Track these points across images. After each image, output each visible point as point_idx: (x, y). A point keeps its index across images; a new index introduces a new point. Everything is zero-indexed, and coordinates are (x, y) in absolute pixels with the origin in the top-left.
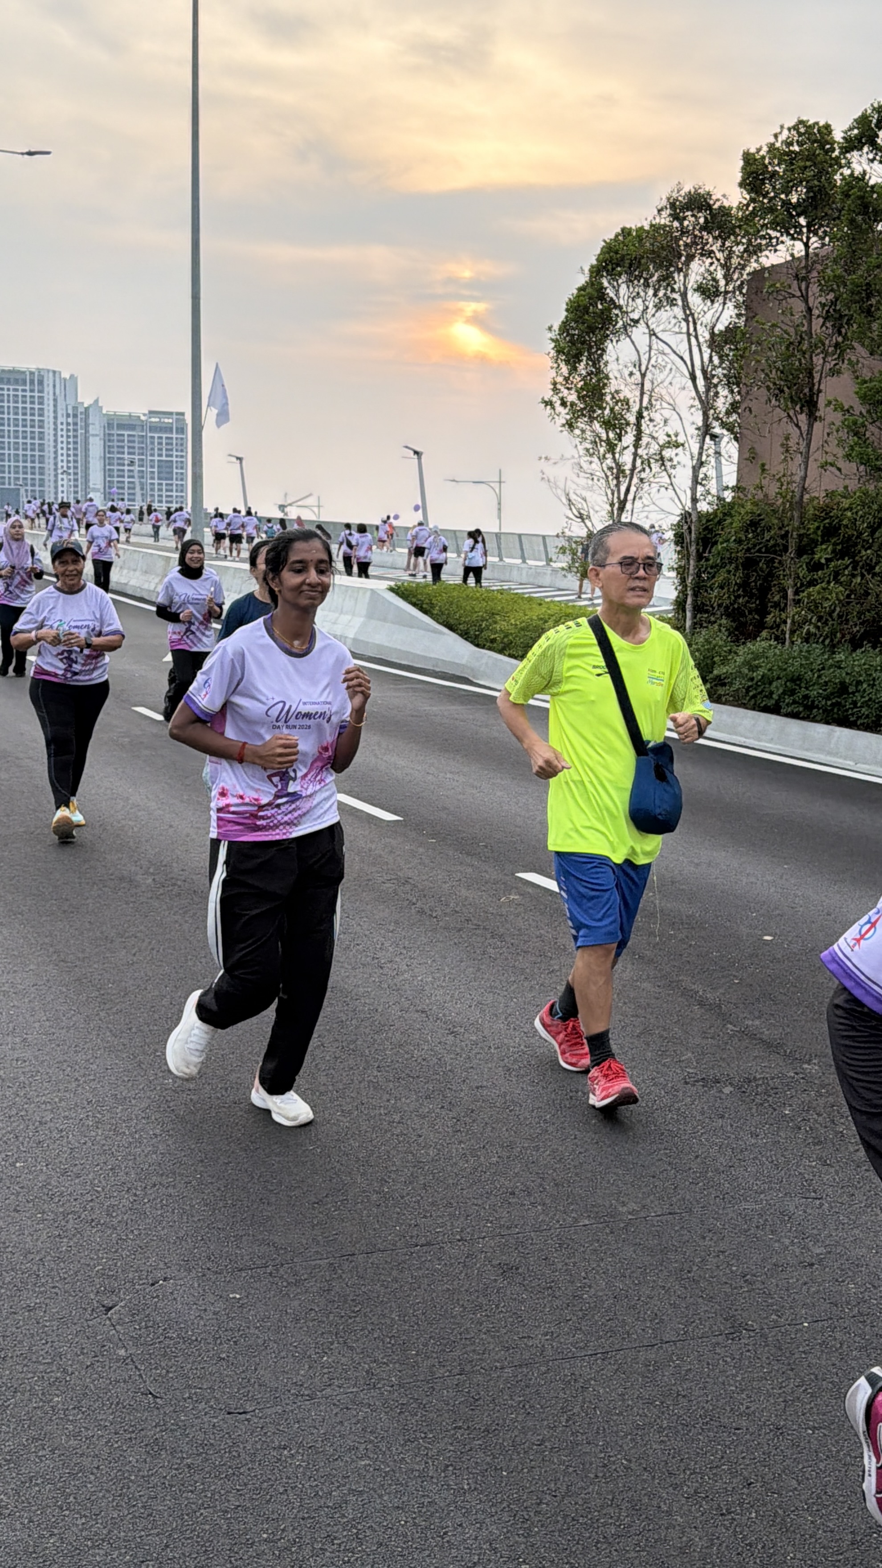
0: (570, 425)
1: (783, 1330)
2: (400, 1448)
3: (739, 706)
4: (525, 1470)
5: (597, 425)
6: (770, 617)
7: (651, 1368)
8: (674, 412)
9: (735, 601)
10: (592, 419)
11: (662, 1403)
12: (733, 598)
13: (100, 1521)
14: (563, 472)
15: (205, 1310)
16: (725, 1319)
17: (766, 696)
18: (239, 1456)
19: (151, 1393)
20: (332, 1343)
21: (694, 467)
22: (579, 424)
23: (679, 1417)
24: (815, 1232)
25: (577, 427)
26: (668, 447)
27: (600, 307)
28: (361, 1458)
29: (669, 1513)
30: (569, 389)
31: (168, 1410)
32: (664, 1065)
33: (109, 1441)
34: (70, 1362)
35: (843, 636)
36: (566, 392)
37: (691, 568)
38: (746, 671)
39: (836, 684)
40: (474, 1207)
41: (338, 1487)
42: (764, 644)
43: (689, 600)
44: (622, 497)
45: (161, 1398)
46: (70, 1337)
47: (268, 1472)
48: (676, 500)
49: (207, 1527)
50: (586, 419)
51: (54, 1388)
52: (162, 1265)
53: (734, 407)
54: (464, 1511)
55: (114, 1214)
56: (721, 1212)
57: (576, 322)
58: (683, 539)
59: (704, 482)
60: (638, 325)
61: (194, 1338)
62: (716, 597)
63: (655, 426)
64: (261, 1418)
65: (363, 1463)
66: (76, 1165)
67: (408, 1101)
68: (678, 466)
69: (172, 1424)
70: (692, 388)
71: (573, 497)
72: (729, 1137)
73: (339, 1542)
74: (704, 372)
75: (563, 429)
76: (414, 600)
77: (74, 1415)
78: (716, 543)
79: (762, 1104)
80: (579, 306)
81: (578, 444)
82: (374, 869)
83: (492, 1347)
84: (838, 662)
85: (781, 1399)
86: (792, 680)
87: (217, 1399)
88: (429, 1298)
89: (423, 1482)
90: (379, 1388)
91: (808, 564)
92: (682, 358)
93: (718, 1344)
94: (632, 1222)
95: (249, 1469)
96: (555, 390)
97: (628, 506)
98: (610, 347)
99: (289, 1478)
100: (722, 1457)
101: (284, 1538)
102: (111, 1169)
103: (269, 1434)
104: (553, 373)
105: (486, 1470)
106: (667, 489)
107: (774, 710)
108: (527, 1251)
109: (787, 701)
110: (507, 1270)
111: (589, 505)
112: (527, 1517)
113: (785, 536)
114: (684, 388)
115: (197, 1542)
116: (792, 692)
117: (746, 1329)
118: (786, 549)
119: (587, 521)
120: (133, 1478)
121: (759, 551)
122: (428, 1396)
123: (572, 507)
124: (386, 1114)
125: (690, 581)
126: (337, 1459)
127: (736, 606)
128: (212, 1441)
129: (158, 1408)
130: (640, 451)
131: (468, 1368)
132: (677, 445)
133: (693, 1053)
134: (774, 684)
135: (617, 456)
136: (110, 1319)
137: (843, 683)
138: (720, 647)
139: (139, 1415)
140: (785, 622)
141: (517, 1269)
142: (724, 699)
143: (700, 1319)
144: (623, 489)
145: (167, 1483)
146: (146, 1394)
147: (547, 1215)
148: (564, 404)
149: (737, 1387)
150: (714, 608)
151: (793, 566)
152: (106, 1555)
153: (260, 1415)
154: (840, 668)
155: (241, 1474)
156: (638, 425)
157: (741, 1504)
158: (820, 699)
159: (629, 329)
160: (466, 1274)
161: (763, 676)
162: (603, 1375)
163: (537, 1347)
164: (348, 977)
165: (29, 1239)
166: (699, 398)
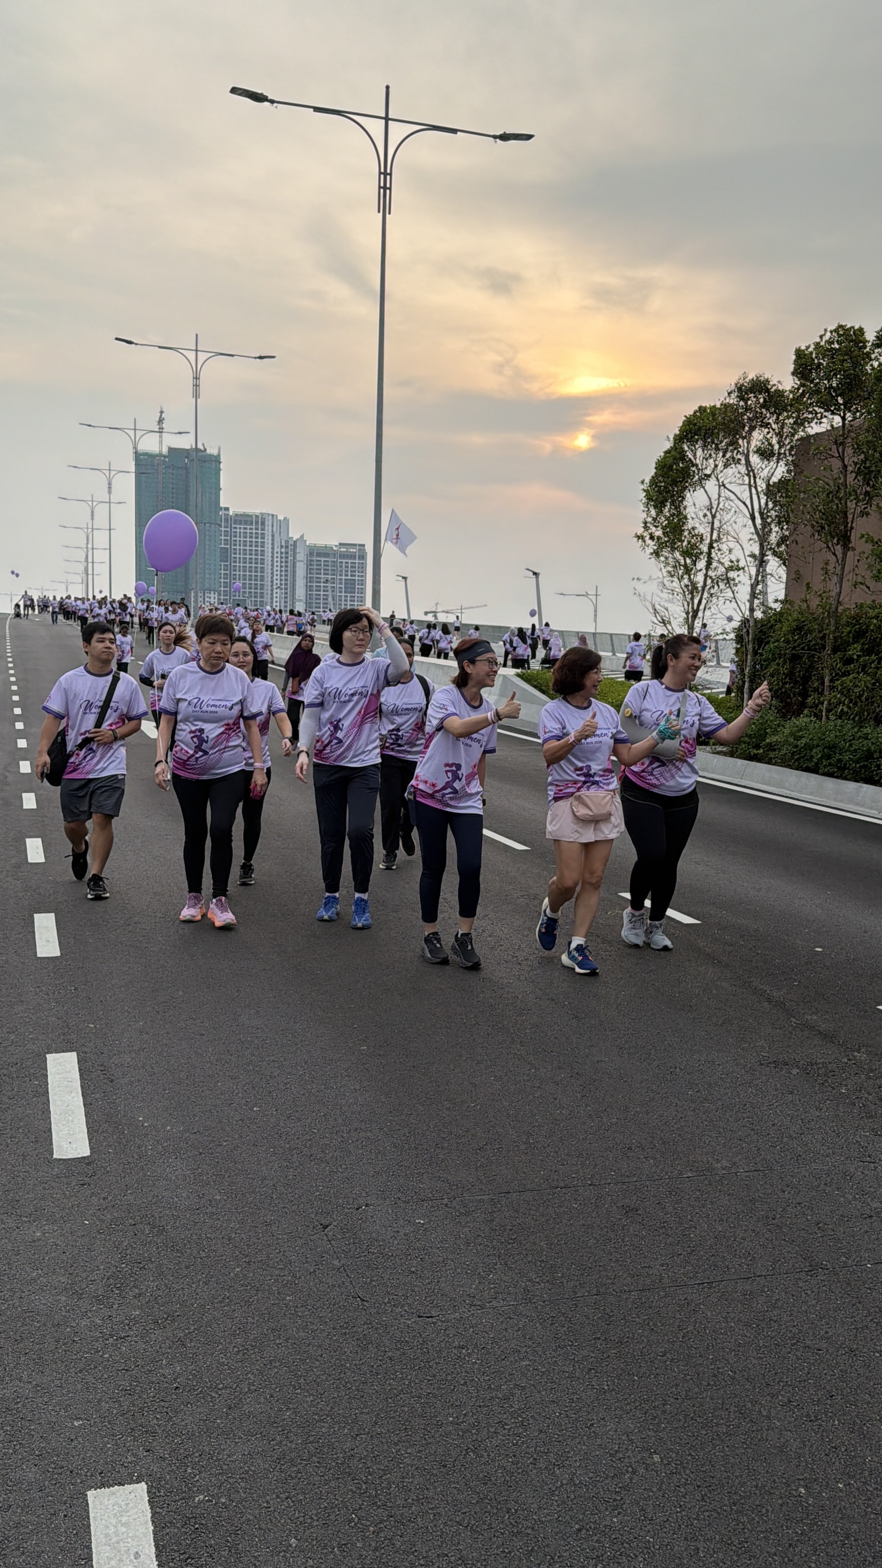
0: (657, 554)
1: (851, 1270)
2: (553, 1353)
3: (786, 767)
4: (652, 1376)
5: (677, 554)
6: (810, 699)
7: (748, 1297)
8: (737, 544)
9: (782, 687)
10: (673, 549)
11: (758, 1326)
12: (780, 683)
13: (324, 1400)
14: (651, 589)
15: (398, 1232)
16: (804, 1259)
17: (807, 760)
18: (428, 1352)
19: (359, 1297)
20: (496, 1265)
21: (752, 585)
22: (664, 553)
23: (772, 1338)
24: (872, 1190)
25: (662, 555)
26: (732, 570)
27: (681, 465)
28: (522, 1360)
29: (768, 1417)
30: (656, 527)
31: (373, 1311)
32: (743, 1049)
33: (329, 1335)
34: (298, 1269)
35: (869, 715)
36: (654, 529)
37: (749, 661)
38: (792, 740)
39: (863, 751)
40: (600, 1158)
41: (506, 1382)
42: (805, 719)
43: (747, 685)
44: (695, 607)
45: (367, 1301)
46: (297, 1248)
47: (451, 1366)
48: (738, 610)
49: (406, 1409)
50: (669, 549)
51: (286, 1289)
52: (364, 1194)
53: (783, 540)
54: (605, 1407)
55: (327, 1151)
56: (796, 1171)
57: (663, 477)
58: (742, 639)
59: (759, 596)
60: (710, 479)
61: (390, 1254)
63: (722, 554)
64: (443, 1322)
65: (524, 1363)
66: (297, 1111)
67: (545, 1070)
68: (739, 585)
69: (377, 1324)
70: (752, 526)
71: (658, 607)
72: (799, 1110)
73: (509, 1427)
74: (761, 514)
75: (651, 556)
76: (535, 683)
77: (303, 1312)
78: (768, 642)
79: (823, 1084)
80: (666, 465)
81: (663, 568)
82: (511, 887)
83: (621, 1274)
84: (865, 734)
85: (853, 1327)
86: (829, 748)
87: (410, 1305)
88: (570, 1231)
89: (572, 1382)
90: (534, 1303)
91: (840, 658)
92: (744, 503)
93: (800, 1279)
94: (725, 1176)
95: (436, 1363)
96: (646, 527)
97: (700, 614)
98: (688, 495)
99: (468, 1373)
100: (809, 1373)
101: (465, 1422)
102: (324, 1116)
103: (451, 1335)
104: (644, 515)
105: (621, 1375)
106: (731, 601)
107: (814, 770)
108: (643, 1197)
109: (824, 763)
110: (628, 1211)
111: (670, 613)
112: (655, 1415)
113: (823, 638)
114: (745, 526)
115: (399, 1421)
116: (829, 757)
117: (821, 1268)
118: (824, 647)
119: (668, 625)
120: (348, 1365)
121: (803, 649)
122: (572, 1311)
123: (657, 615)
124: (528, 1080)
125: (747, 671)
126: (504, 1359)
127: (783, 690)
128: (407, 1339)
129: (365, 1310)
130: (710, 573)
131: (602, 1290)
132: (738, 569)
133: (765, 1040)
134: (814, 751)
135: (692, 577)
136: (326, 1235)
137: (869, 750)
138: (771, 721)
139: (351, 1314)
140: (822, 703)
141: (637, 1210)
142: (774, 761)
143: (784, 1258)
144: (696, 601)
145: (374, 1371)
146: (356, 1298)
147: (658, 1167)
148: (652, 538)
149: (816, 1315)
151: (829, 660)
152: (330, 1427)
153: (443, 1319)
154: (867, 738)
155: (430, 1367)
156: (709, 553)
157: (826, 1413)
158: (851, 762)
159: (703, 482)
160: (597, 1213)
161: (805, 745)
162: (709, 1300)
163: (656, 1275)
164: (494, 970)
165: (264, 1168)
166: (757, 533)
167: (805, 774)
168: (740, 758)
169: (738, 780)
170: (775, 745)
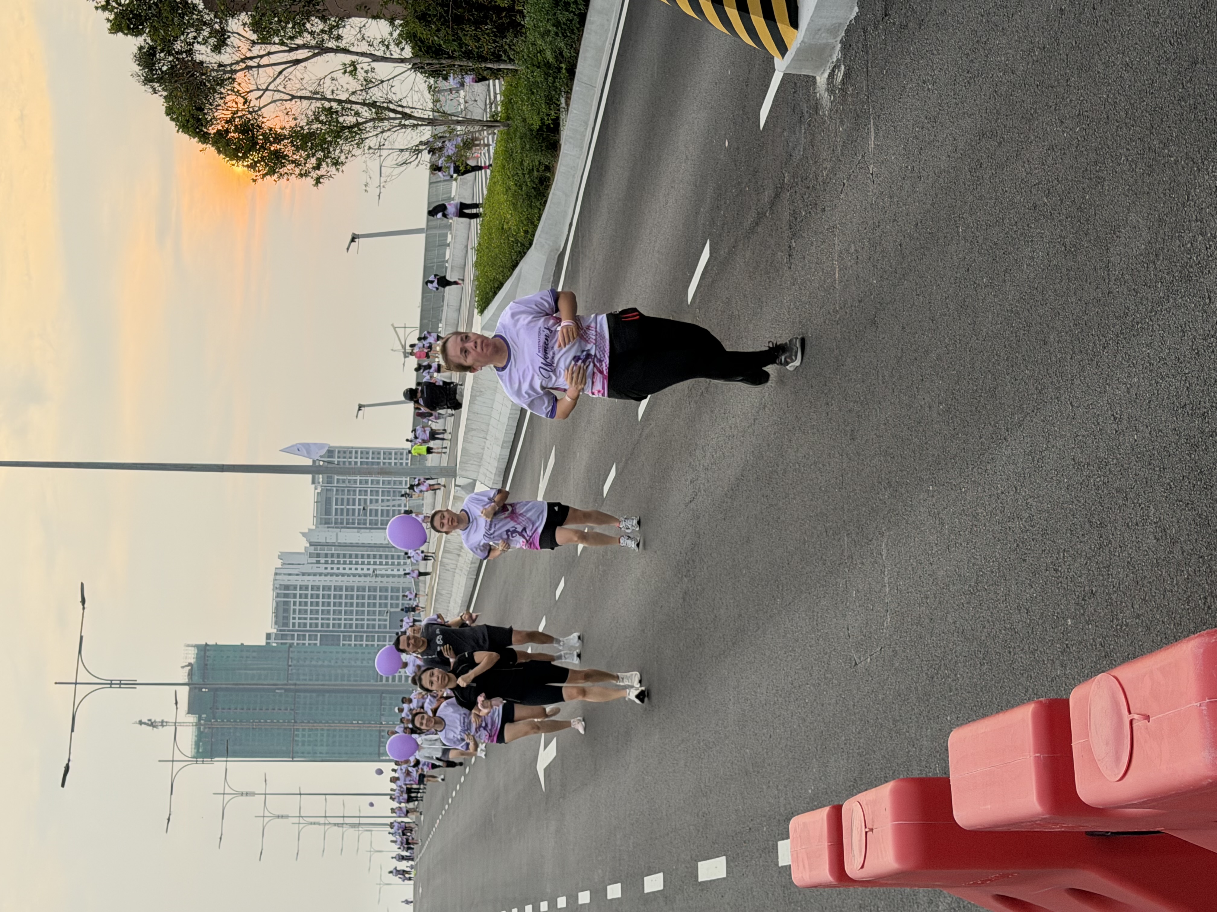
0: (337, 163)
2: (900, 529)
3: (580, 42)
9: (491, 30)
17: (571, 23)
20: (870, 548)
21: (374, 61)
22: (336, 156)
25: (339, 158)
26: (355, 73)
30: (306, 163)
36: (308, 166)
37: (461, 64)
43: (490, 65)
47: (903, 599)
48: (402, 77)
50: (331, 149)
52: (844, 630)
56: (838, 294)
58: (436, 71)
59: (386, 43)
60: (249, 98)
61: (866, 621)
62: (487, 44)
63: (337, 89)
71: (401, 160)
72: (812, 261)
74: (291, 50)
75: (340, 170)
76: (491, 294)
78: (440, 45)
79: (800, 227)
82: (683, 410)
92: (280, 73)
96: (306, 175)
104: (292, 178)
123: (408, 162)
127: (495, 30)
144: (392, 115)
148: (318, 167)
150: (497, 46)
166: (315, 55)
167: (588, 25)
168: (572, 85)
169: (596, 90)
170: (555, 52)
